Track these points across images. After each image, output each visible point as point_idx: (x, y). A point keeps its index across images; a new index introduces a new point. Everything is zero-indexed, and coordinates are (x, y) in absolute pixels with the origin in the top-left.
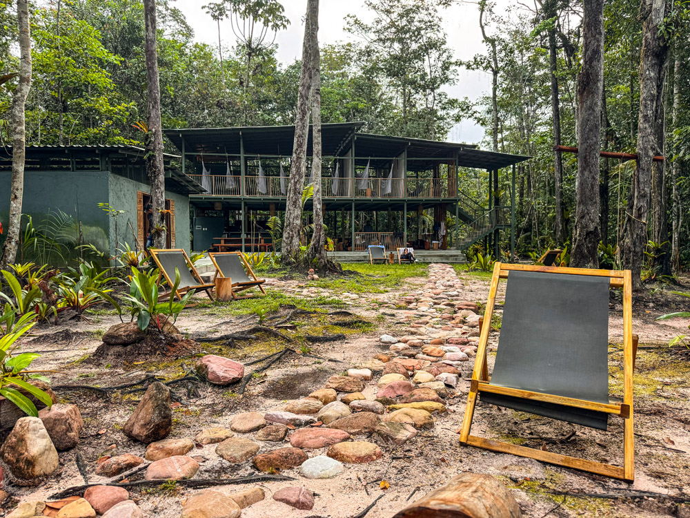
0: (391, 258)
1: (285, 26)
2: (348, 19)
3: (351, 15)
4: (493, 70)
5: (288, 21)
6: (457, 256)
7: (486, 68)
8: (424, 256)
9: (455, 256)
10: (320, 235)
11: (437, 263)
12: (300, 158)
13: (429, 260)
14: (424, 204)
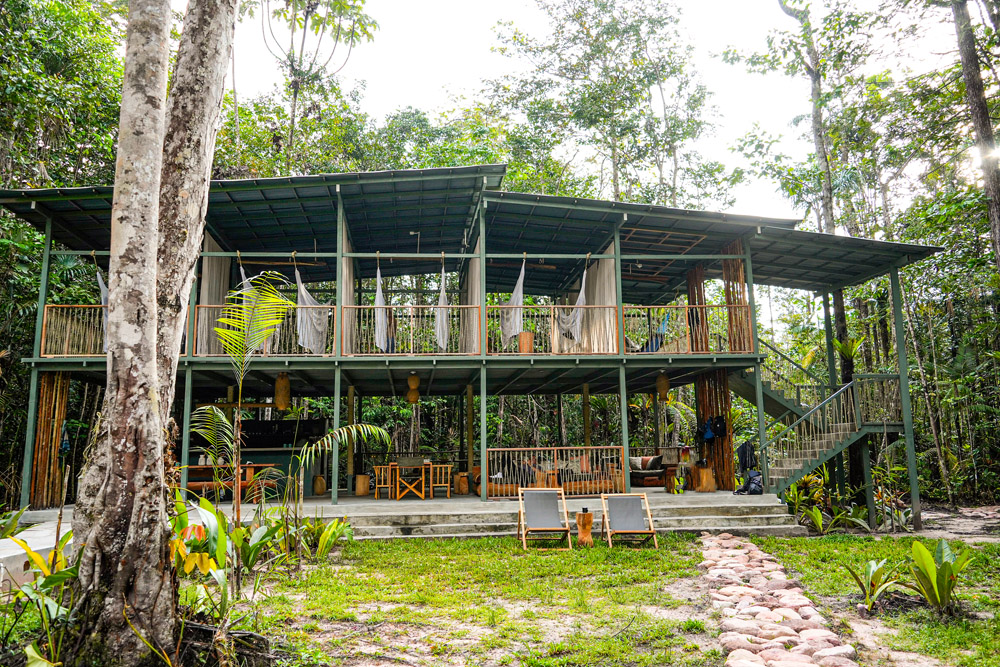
0: (584, 526)
1: (370, 36)
2: (499, 29)
3: (503, 22)
4: (809, 71)
5: (374, 23)
6: (769, 509)
7: (792, 69)
8: (680, 512)
9: (763, 510)
10: (131, 489)
11: (717, 532)
12: (180, 167)
13: (692, 523)
14: (671, 373)
